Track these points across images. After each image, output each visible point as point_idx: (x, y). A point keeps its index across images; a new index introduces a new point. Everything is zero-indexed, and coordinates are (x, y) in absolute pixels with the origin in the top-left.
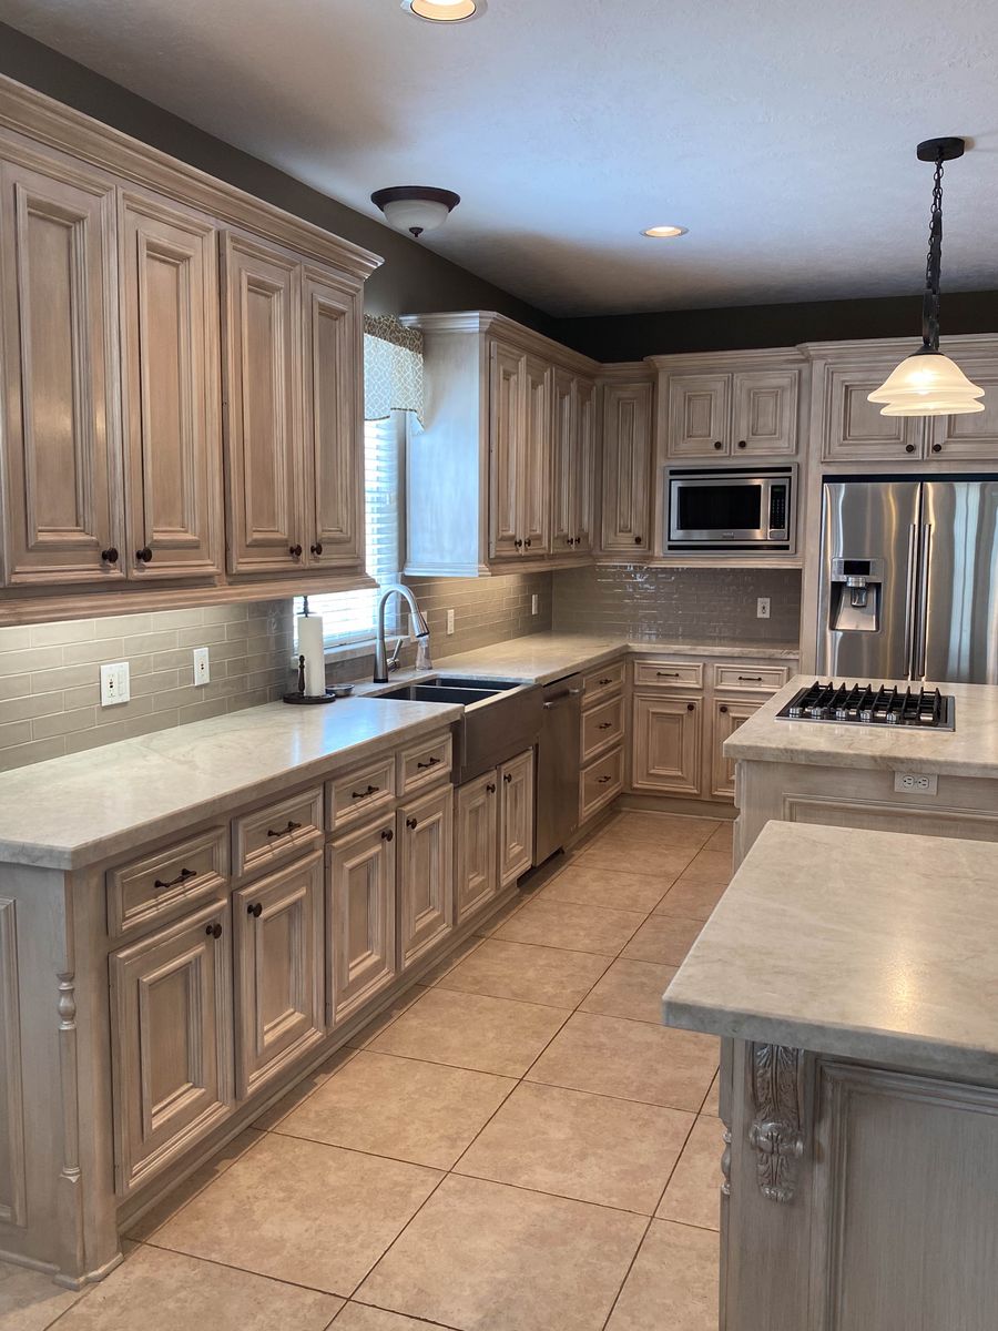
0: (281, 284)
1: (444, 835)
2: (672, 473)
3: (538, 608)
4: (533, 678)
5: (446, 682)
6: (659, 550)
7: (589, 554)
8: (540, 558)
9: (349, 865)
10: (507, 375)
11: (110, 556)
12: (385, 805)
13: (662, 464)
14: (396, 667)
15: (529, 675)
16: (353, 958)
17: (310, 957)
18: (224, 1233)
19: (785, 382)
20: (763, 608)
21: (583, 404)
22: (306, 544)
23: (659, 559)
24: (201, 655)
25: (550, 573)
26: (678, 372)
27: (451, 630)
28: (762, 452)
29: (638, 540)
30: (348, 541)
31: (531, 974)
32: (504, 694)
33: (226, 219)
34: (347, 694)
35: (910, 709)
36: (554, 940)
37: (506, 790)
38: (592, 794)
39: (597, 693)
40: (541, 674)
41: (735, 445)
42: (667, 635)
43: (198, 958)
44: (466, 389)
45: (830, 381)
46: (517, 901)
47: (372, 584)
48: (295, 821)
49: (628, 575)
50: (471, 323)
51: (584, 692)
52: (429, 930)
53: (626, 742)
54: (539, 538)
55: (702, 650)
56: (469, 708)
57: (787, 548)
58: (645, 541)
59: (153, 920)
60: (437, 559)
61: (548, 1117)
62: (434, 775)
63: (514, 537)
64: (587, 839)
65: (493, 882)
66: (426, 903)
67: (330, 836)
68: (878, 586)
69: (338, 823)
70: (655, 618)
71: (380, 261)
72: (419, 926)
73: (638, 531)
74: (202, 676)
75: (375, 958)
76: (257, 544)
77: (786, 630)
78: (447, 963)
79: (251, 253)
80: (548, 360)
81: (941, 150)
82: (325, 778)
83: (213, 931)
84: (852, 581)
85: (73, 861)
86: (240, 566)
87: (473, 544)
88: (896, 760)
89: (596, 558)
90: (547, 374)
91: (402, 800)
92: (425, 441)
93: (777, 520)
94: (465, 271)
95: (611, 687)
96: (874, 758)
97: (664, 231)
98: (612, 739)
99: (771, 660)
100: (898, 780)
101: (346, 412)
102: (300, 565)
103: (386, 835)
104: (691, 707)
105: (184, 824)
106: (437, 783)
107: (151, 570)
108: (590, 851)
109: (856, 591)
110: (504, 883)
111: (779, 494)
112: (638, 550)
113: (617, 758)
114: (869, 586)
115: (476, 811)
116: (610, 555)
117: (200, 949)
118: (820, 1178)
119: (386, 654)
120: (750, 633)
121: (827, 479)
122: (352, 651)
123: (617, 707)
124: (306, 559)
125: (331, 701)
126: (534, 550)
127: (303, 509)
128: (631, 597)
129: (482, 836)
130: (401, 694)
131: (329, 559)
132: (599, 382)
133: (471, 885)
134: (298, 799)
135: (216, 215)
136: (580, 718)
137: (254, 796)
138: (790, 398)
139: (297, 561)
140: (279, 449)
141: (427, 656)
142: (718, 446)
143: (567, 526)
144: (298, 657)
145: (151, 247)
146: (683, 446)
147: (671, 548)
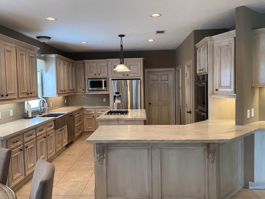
0: (25, 54)
1: (54, 138)
2: (88, 79)
3: (66, 102)
4: (67, 112)
5: (51, 114)
6: (87, 91)
7: (75, 92)
8: (67, 93)
9: (39, 141)
10: (60, 64)
11: (3, 96)
12: (44, 133)
13: (86, 77)
14: (43, 112)
15: (66, 112)
16: (40, 156)
17: (34, 156)
18: (26, 192)
19: (105, 65)
20: (104, 100)
21: (72, 67)
22: (29, 93)
23: (87, 93)
24: (11, 111)
25: (68, 96)
26: (88, 63)
27: (51, 106)
28: (102, 76)
29: (83, 90)
30: (35, 92)
31: (69, 158)
32: (62, 115)
33: (17, 45)
34: (35, 117)
35: (122, 113)
36: (72, 154)
37: (63, 131)
38: (77, 133)
39: (78, 115)
40: (68, 112)
41: (98, 75)
42: (89, 105)
43: (19, 154)
44: (53, 67)
45: (112, 65)
46: (65, 149)
47: (39, 98)
48: (32, 134)
49: (82, 96)
50: (53, 56)
51: (75, 115)
52: (52, 152)
53: (83, 123)
54: (66, 90)
55: (95, 107)
56: (57, 118)
57: (107, 90)
58: (84, 90)
59: (14, 148)
60: (49, 94)
61: (73, 174)
62: (52, 128)
63: (62, 90)
64: (77, 140)
65: (61, 146)
66: (51, 149)
67: (36, 137)
68: (121, 96)
69: (38, 135)
70: (87, 102)
71: (39, 48)
72: (50, 152)
73: (83, 88)
74: (11, 115)
75: (44, 156)
76: (22, 93)
77: (108, 104)
78: (55, 159)
79: (20, 50)
80: (66, 61)
81: (122, 36)
82: (35, 128)
83: (21, 150)
84: (117, 95)
85: (3, 138)
86: (20, 96)
87: (55, 91)
88: (119, 119)
89: (76, 93)
90: (66, 63)
91: (47, 132)
92: (46, 75)
93: (105, 86)
94: (52, 47)
95: (80, 114)
96: (116, 119)
97: (84, 43)
98: (81, 123)
99: (106, 108)
100: (120, 122)
101: (35, 72)
102: (29, 96)
103: (45, 137)
104: (93, 117)
105: (17, 134)
106: (52, 129)
107: (8, 97)
108: (77, 141)
109: (118, 96)
110: (63, 146)
111: (105, 82)
112: (84, 91)
113: (81, 126)
114: (119, 96)
115: (58, 134)
116: (78, 92)
117: (20, 152)
118: (105, 160)
119: (41, 110)
120: (103, 104)
121: (112, 80)
122: (35, 110)
123: (81, 118)
124: (30, 95)
125: (33, 118)
126: (65, 92)
127: (29, 88)
128: (83, 99)
129: (59, 138)
130: (44, 116)
131: (33, 95)
132: (75, 64)
133: (58, 146)
134: (32, 131)
135: (15, 44)
136: (75, 120)
137: (26, 130)
138: (106, 67)
139: (28, 95)
140: (25, 78)
141: (48, 111)
142: (95, 74)
143: (71, 88)
144: (27, 111)
145: (7, 50)
146: (90, 74)
147: (89, 91)
